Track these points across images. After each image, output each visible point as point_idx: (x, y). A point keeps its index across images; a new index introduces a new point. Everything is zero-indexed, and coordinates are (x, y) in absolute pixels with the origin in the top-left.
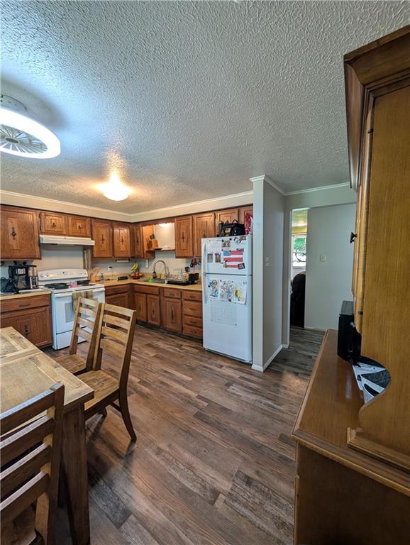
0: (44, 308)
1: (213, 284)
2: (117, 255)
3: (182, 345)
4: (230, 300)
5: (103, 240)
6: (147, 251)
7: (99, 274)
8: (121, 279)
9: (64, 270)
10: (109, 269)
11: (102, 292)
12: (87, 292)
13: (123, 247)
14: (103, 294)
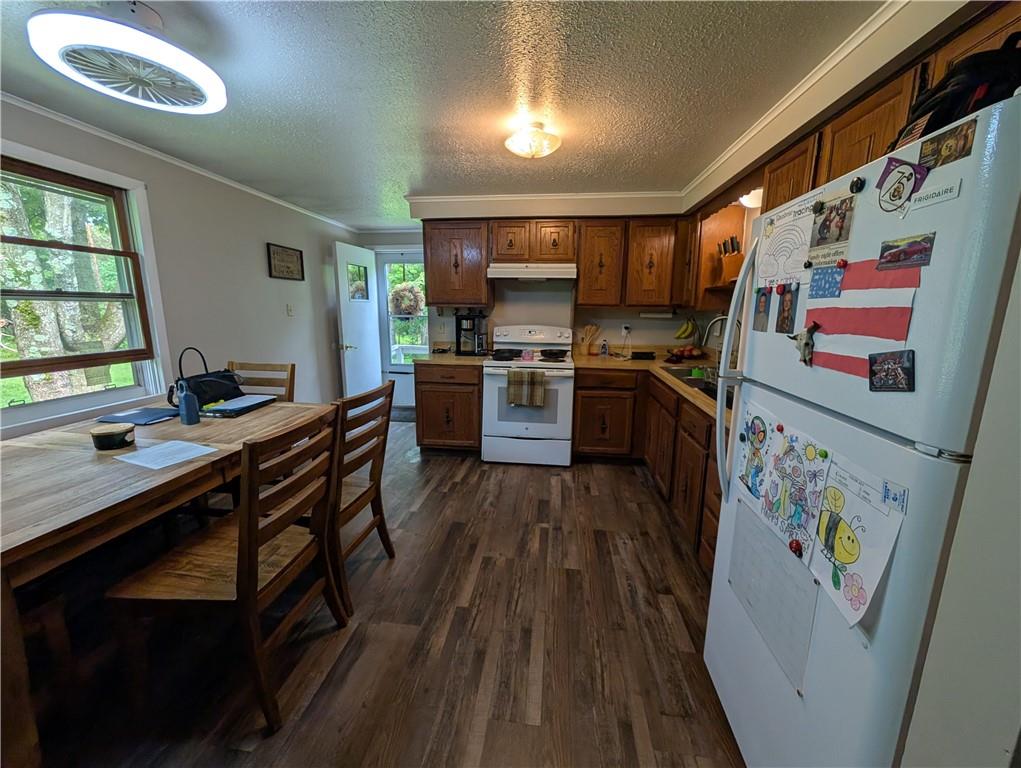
0: (470, 389)
1: (755, 432)
2: (632, 299)
3: (668, 591)
4: (797, 549)
5: (601, 265)
6: (706, 290)
7: (600, 342)
8: (637, 356)
9: (531, 327)
10: (624, 332)
11: (569, 377)
12: (533, 373)
13: (650, 282)
14: (570, 385)
